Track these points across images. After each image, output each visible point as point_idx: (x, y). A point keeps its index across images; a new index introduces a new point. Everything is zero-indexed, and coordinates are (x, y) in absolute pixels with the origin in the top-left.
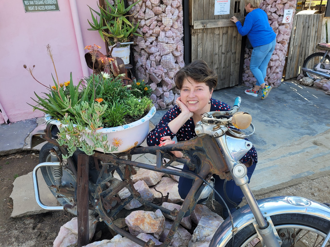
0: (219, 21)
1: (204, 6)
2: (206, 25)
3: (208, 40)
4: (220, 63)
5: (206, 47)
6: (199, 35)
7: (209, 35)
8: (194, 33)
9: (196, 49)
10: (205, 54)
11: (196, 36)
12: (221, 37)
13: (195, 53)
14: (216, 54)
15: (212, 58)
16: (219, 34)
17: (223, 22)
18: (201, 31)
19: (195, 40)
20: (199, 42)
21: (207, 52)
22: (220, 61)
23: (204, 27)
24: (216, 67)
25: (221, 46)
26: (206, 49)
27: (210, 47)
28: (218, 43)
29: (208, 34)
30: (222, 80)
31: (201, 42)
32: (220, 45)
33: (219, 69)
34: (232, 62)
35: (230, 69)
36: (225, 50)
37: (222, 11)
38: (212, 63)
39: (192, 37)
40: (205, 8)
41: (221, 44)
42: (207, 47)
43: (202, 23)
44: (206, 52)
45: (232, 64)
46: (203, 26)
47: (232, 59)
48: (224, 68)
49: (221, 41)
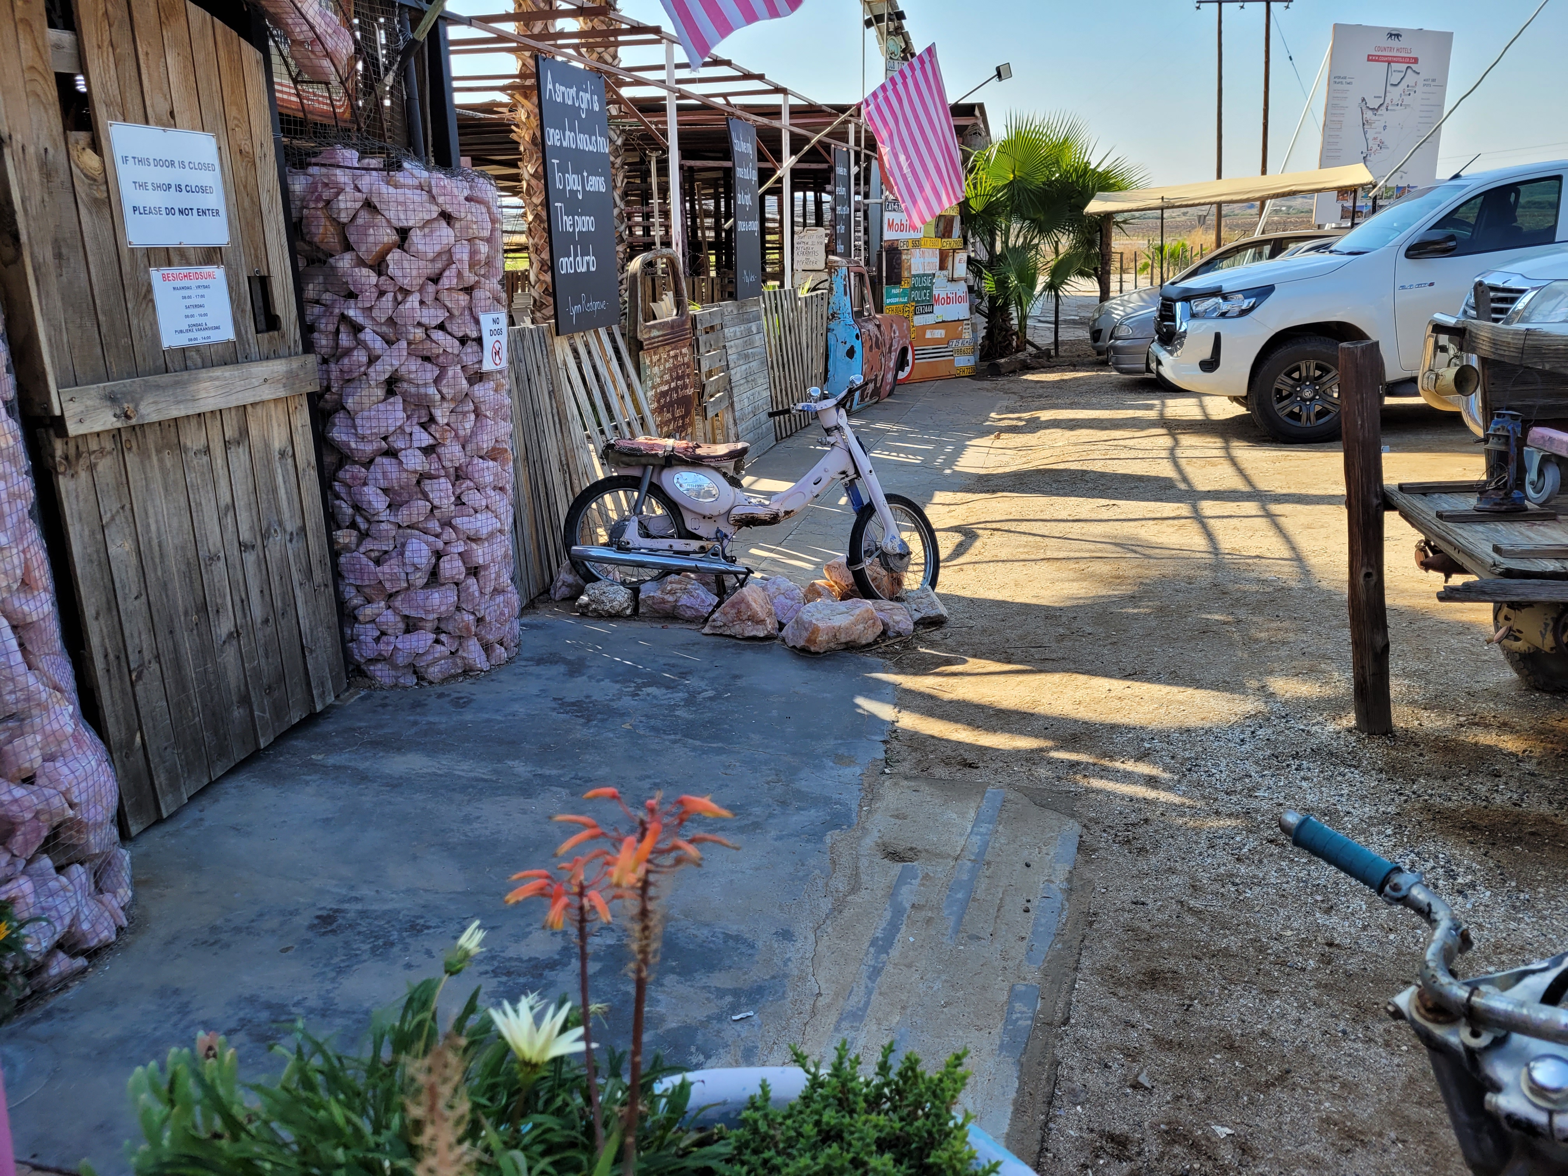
0: (197, 381)
1: (98, 302)
2: (131, 406)
3: (157, 486)
4: (245, 602)
5: (153, 527)
6: (100, 468)
7: (155, 458)
8: (66, 458)
9: (98, 552)
10: (155, 570)
11: (83, 475)
12: (219, 461)
13: (98, 575)
14: (213, 558)
15: (197, 585)
16: (207, 450)
17: (217, 383)
18: (108, 445)
19: (86, 500)
20: (110, 506)
21: (162, 555)
22: (242, 588)
23: (128, 417)
24: (224, 626)
25: (227, 508)
26: (155, 542)
27: (175, 523)
28: (212, 495)
29: (149, 457)
30: (270, 687)
31: (123, 507)
32: (222, 504)
33: (243, 633)
34: (296, 584)
35: (294, 621)
36: (252, 528)
37: (199, 327)
38: (203, 608)
39: (64, 484)
40: (105, 314)
41: (228, 500)
42: (158, 529)
43: (112, 399)
44: (157, 560)
45: (298, 592)
46: (118, 412)
47: (293, 569)
48: (266, 621)
49: (223, 484)
